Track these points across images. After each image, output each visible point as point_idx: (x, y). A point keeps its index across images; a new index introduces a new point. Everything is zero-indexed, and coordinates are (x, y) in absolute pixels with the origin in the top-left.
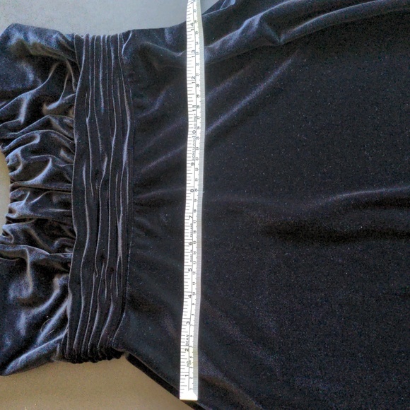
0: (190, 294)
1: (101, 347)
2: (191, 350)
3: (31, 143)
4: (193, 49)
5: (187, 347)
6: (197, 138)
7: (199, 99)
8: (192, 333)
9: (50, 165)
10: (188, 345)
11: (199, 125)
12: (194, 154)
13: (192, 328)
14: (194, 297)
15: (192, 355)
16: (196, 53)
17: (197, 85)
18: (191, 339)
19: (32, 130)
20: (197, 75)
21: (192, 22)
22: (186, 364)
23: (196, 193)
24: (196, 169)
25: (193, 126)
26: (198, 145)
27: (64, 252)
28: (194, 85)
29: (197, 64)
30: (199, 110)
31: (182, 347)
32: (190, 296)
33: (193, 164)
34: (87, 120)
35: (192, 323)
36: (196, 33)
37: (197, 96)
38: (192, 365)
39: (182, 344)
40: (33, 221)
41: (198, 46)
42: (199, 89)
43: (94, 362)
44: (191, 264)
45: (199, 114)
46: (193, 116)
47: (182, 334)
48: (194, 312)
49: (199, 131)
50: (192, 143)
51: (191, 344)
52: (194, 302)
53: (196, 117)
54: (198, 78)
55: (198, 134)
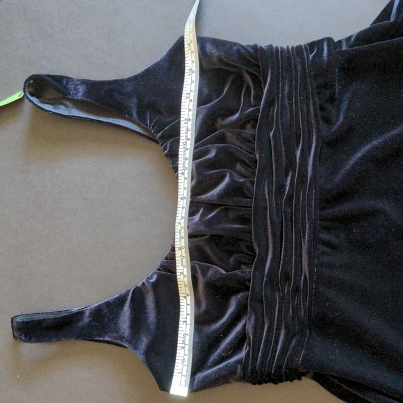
0: (185, 295)
1: (287, 369)
2: (187, 347)
3: (205, 158)
4: (190, 67)
5: (183, 345)
6: (187, 149)
7: (191, 113)
8: (188, 332)
9: (227, 180)
10: (184, 343)
11: (189, 137)
12: (184, 164)
13: (188, 327)
14: (189, 298)
15: (187, 353)
16: (192, 72)
17: (191, 101)
18: (187, 337)
19: (205, 145)
20: (191, 91)
21: (189, 42)
22: (180, 361)
23: (185, 201)
24: (185, 178)
25: (184, 138)
26: (187, 156)
27: (240, 268)
28: (188, 100)
29: (192, 82)
30: (190, 123)
31: (178, 345)
32: (185, 297)
33: (183, 174)
34: (271, 134)
35: (188, 322)
36: (192, 52)
37: (190, 110)
38: (186, 363)
39: (179, 342)
40: (207, 237)
41: (194, 65)
42: (191, 103)
43: (276, 384)
44: (181, 267)
45: (190, 127)
46: (184, 129)
47: (179, 332)
48: (189, 312)
49: (189, 142)
50: (182, 153)
51: (187, 342)
52: (189, 302)
53: (187, 130)
54: (192, 94)
55: (188, 146)
